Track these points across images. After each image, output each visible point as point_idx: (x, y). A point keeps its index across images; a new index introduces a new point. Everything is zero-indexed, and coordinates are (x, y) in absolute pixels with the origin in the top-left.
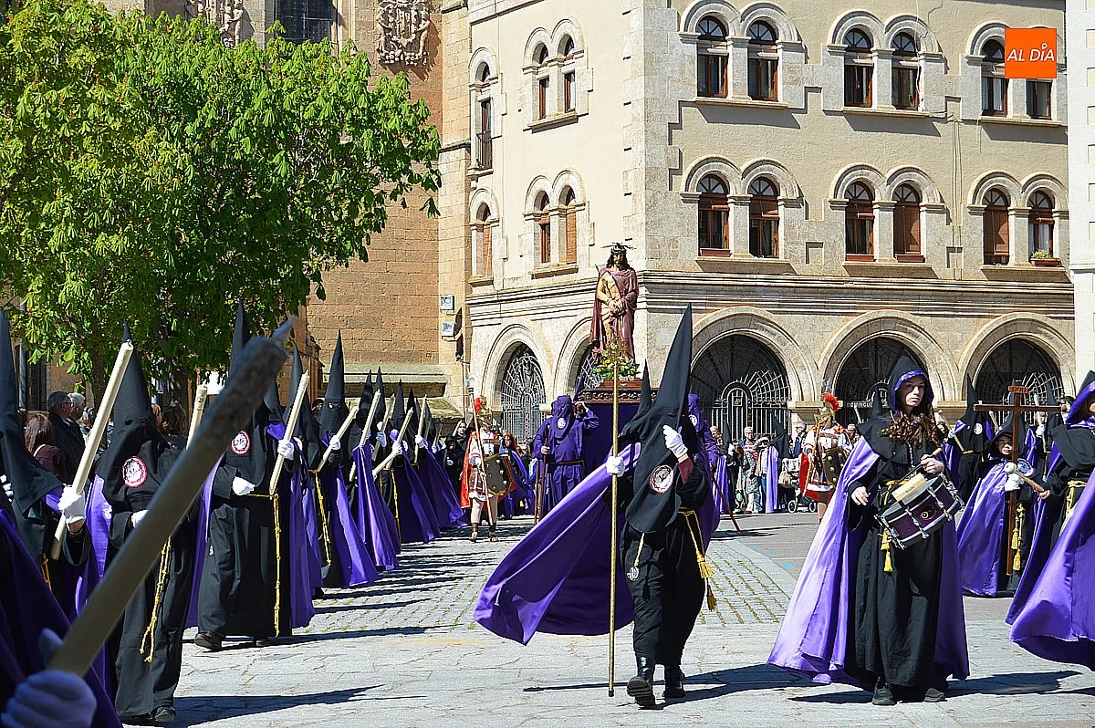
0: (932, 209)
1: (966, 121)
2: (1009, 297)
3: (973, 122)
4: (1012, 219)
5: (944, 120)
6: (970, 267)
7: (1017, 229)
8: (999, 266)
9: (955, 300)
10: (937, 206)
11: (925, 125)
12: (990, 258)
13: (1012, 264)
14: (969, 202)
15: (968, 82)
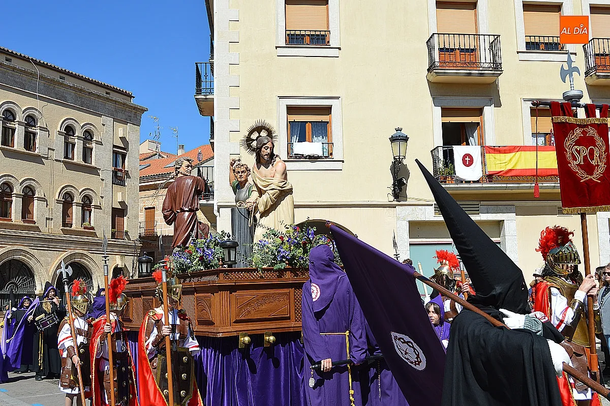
0: (39, 199)
1: (56, 160)
2: (72, 242)
3: (60, 161)
4: (74, 207)
5: (47, 158)
6: (55, 228)
7: (76, 211)
8: (68, 228)
9: (49, 243)
10: (42, 198)
11: (38, 159)
12: (64, 224)
13: (74, 227)
14: (57, 198)
15: (59, 142)
